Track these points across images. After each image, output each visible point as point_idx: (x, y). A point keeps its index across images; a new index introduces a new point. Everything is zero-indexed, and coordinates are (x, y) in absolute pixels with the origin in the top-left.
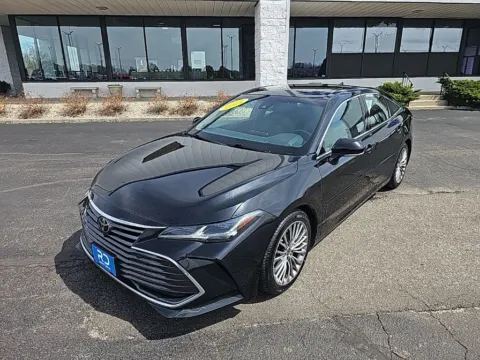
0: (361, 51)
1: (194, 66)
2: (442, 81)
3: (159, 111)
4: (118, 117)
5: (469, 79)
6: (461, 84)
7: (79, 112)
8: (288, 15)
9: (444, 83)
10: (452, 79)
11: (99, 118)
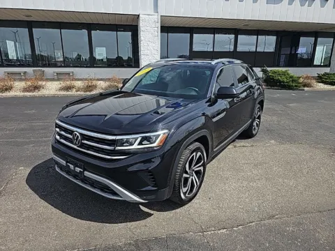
0: (212, 50)
1: (98, 57)
2: (263, 71)
3: (68, 88)
4: (36, 94)
5: (280, 69)
6: (275, 72)
7: (6, 90)
8: (159, 25)
9: (264, 71)
10: (269, 69)
11: (22, 94)
